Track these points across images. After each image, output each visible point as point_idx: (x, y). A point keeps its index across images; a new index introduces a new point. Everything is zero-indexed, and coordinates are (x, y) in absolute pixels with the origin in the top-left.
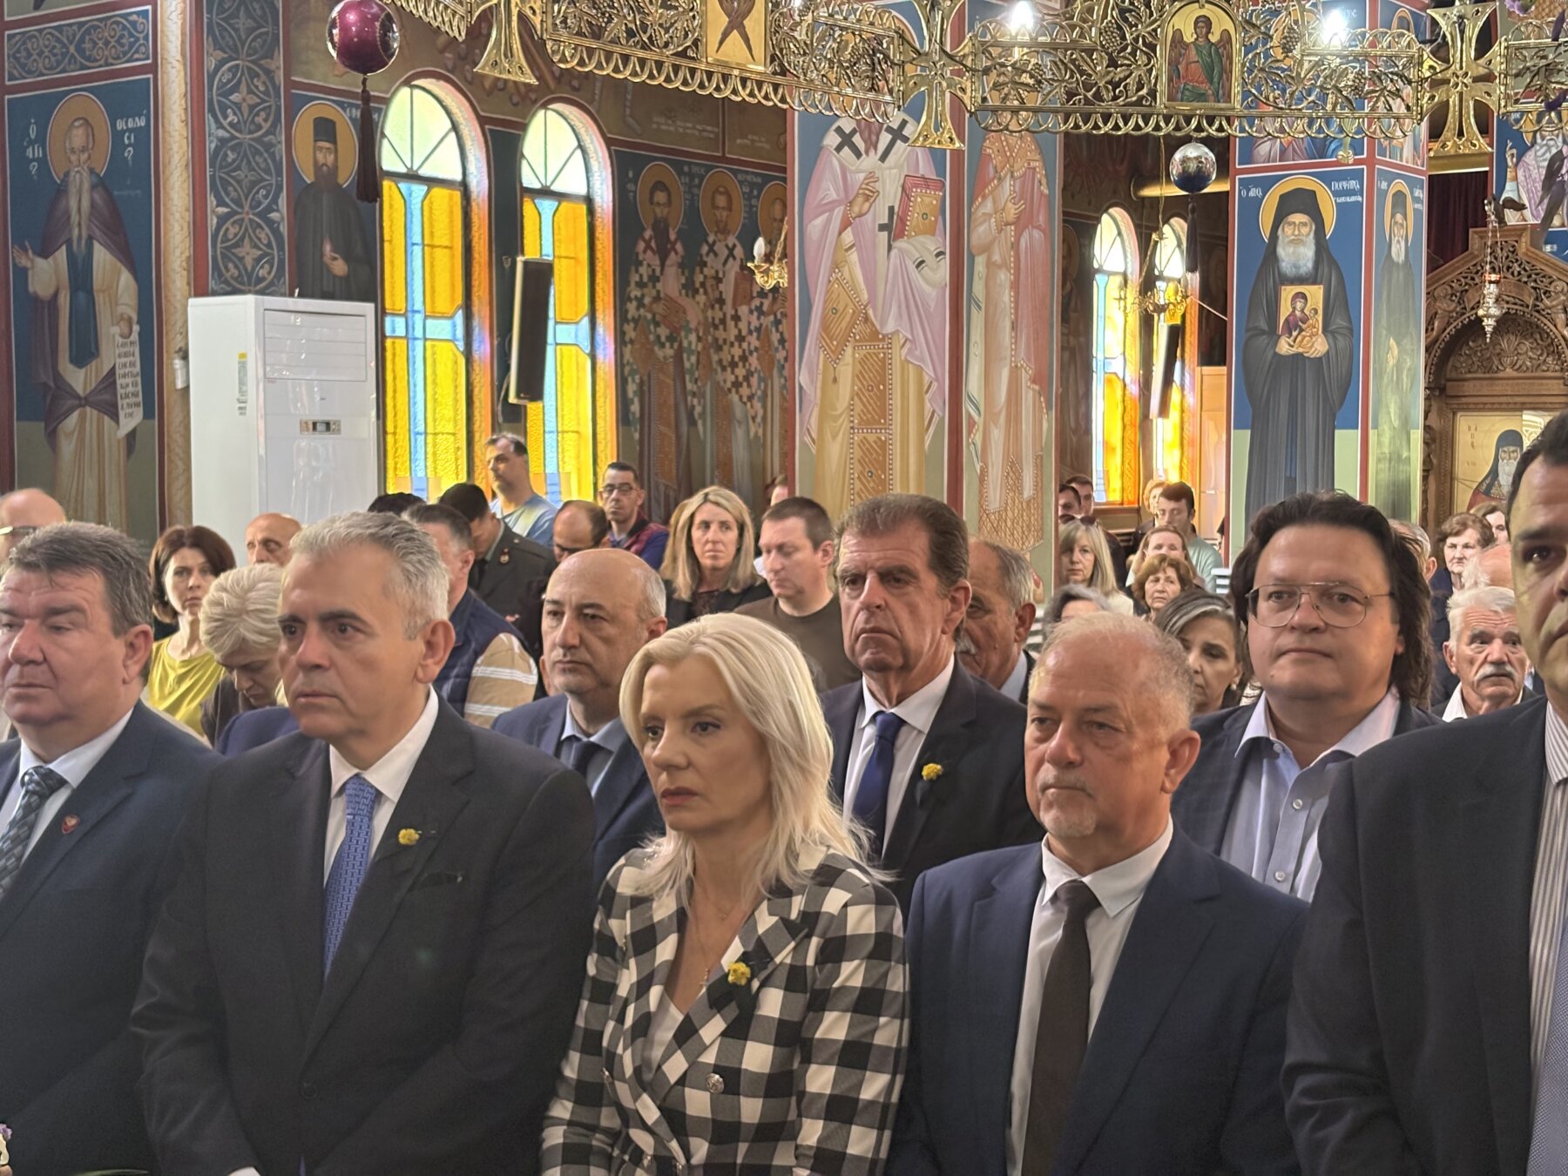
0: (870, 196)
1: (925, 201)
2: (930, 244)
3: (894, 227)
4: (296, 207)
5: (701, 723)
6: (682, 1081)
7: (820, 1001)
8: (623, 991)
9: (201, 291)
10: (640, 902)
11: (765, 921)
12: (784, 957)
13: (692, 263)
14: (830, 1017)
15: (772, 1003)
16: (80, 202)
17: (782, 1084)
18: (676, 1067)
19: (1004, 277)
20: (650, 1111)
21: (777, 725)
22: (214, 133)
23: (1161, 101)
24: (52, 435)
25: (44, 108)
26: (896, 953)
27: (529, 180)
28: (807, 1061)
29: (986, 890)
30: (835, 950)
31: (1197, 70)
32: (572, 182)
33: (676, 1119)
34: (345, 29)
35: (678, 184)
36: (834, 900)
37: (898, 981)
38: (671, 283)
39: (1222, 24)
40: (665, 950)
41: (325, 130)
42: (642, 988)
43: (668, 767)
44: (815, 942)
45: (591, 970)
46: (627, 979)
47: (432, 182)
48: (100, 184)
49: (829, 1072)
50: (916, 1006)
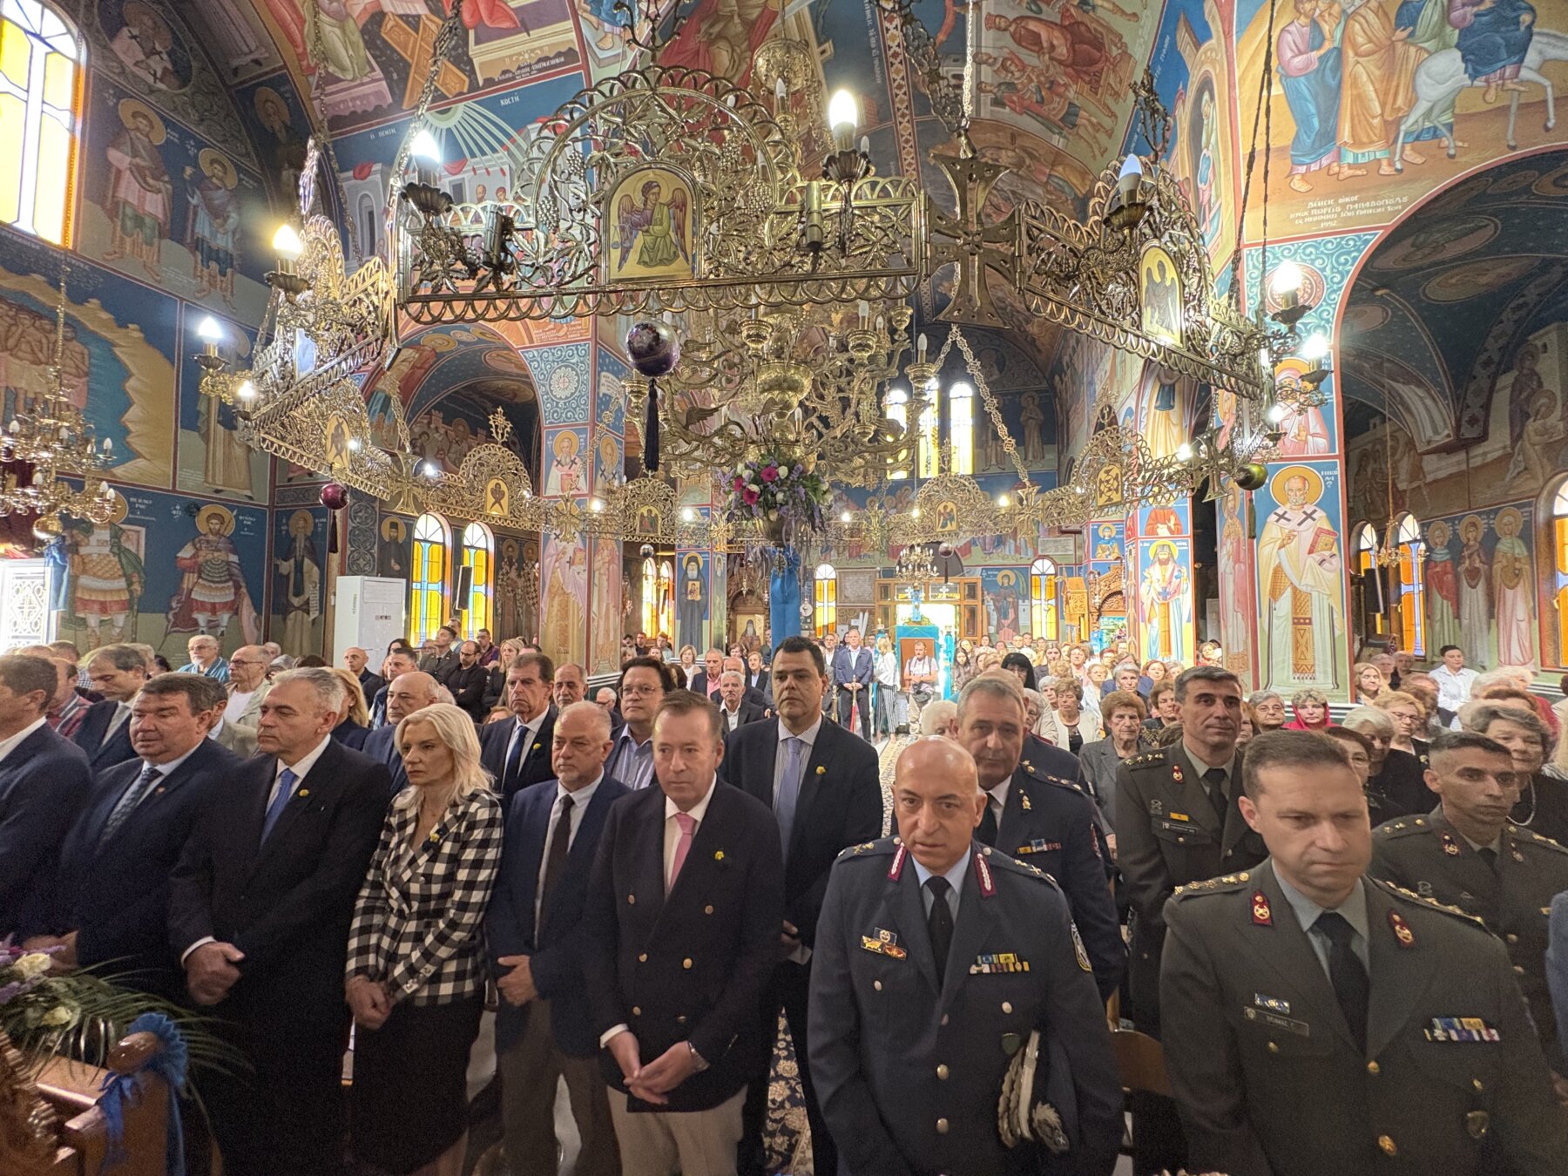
0: (564, 553)
1: (580, 555)
2: (582, 567)
3: (571, 562)
4: (381, 549)
5: (426, 746)
6: (409, 880)
7: (465, 846)
8: (392, 845)
9: (342, 573)
10: (402, 811)
11: (448, 816)
12: (453, 830)
13: (520, 569)
14: (468, 851)
15: (447, 848)
16: (301, 544)
17: (449, 877)
18: (407, 875)
19: (605, 578)
20: (395, 893)
21: (457, 745)
22: (351, 525)
23: (637, 532)
24: (285, 620)
25: (289, 514)
26: (498, 823)
27: (466, 542)
28: (459, 868)
29: (538, 798)
30: (472, 826)
31: (648, 524)
32: (482, 544)
33: (406, 896)
34: (326, 494)
35: (516, 546)
36: (474, 806)
37: (497, 834)
38: (513, 574)
39: (655, 511)
40: (410, 829)
41: (394, 525)
42: (399, 845)
43: (413, 763)
44: (464, 824)
45: (382, 837)
46: (395, 840)
47: (432, 542)
48: (307, 538)
49: (467, 871)
50: (505, 843)
